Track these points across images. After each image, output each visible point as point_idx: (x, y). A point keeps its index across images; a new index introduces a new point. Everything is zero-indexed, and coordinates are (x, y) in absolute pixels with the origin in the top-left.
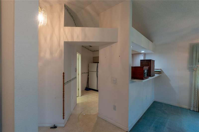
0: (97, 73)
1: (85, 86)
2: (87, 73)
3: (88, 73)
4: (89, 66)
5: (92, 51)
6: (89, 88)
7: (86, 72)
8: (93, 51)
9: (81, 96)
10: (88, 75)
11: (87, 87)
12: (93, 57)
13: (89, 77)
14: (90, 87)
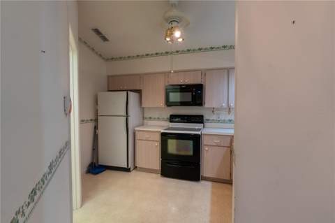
0: (127, 119)
1: (88, 161)
2: (91, 120)
3: (96, 120)
4: (96, 102)
5: (103, 58)
6: (100, 163)
7: (89, 119)
8: (107, 60)
9: (82, 206)
10: (96, 128)
11: (92, 163)
12: (109, 77)
13: (99, 132)
14: (103, 161)
